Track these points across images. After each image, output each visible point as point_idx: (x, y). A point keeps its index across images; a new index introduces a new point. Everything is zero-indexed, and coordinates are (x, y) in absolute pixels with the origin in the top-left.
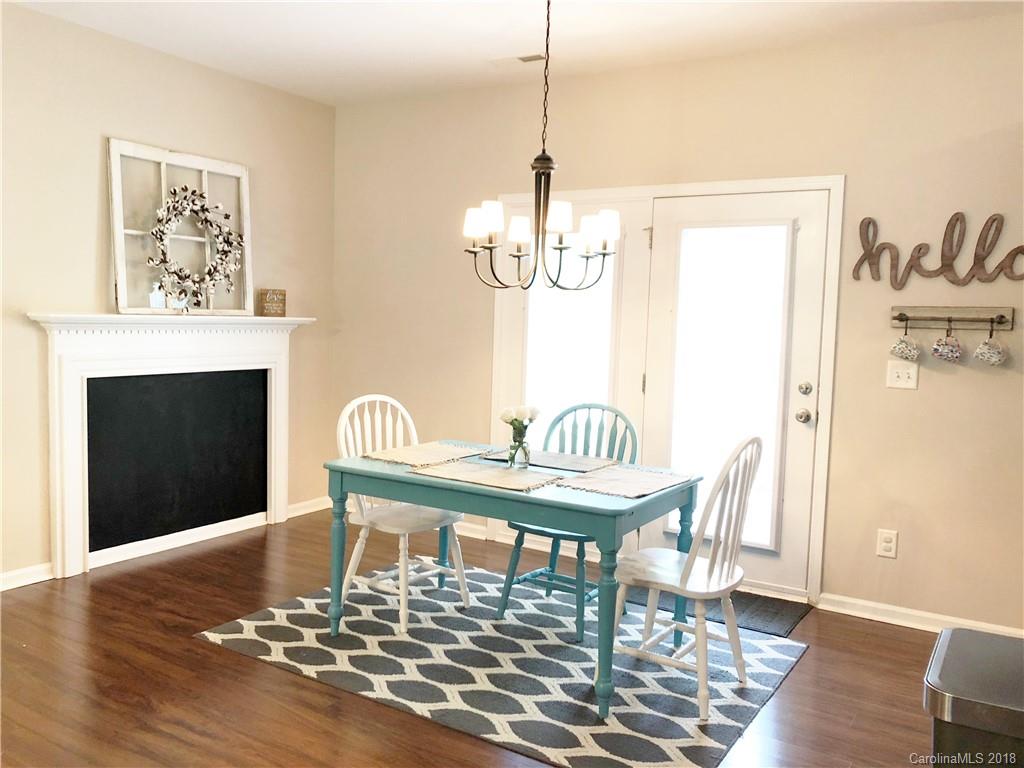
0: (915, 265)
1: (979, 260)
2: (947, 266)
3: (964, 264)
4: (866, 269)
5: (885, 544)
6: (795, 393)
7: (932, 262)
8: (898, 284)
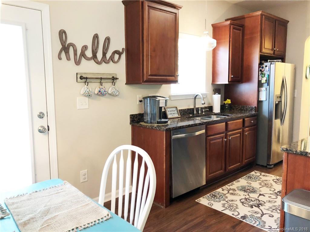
0: (83, 54)
1: (104, 54)
2: (94, 56)
3: (100, 55)
4: (63, 55)
5: (83, 177)
6: (36, 118)
7: (89, 54)
8: (78, 63)
